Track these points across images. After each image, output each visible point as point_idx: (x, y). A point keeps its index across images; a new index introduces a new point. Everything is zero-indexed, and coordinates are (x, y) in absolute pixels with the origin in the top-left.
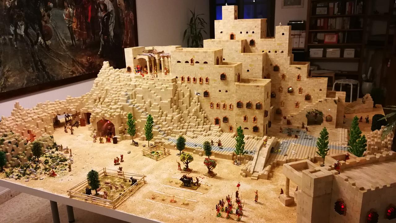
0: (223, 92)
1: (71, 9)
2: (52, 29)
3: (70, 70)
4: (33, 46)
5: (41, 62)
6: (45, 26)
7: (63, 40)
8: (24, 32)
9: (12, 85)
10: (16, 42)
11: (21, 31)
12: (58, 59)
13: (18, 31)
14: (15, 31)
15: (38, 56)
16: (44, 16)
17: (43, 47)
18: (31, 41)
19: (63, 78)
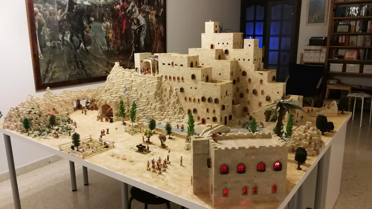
0: (193, 88)
1: (108, 23)
2: (92, 38)
3: (104, 70)
4: (76, 50)
5: (81, 62)
6: (87, 36)
7: (100, 47)
8: (69, 39)
9: (57, 78)
10: (63, 46)
11: (67, 38)
12: (95, 61)
13: (65, 38)
14: (63, 38)
15: (79, 58)
16: (86, 27)
17: (83, 51)
18: (75, 46)
19: (98, 76)
